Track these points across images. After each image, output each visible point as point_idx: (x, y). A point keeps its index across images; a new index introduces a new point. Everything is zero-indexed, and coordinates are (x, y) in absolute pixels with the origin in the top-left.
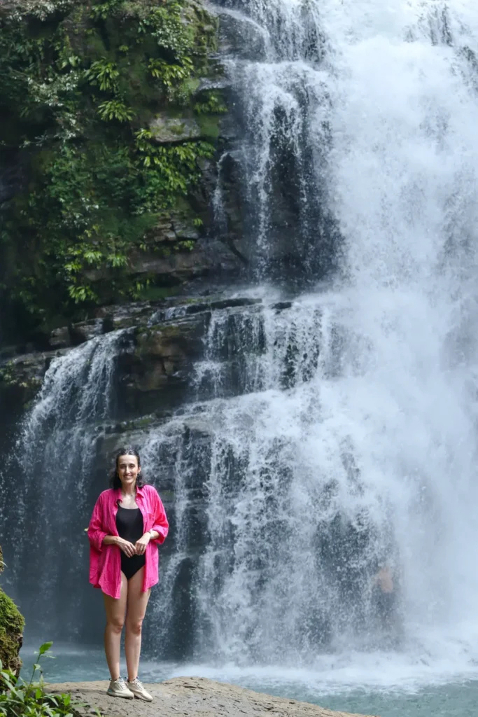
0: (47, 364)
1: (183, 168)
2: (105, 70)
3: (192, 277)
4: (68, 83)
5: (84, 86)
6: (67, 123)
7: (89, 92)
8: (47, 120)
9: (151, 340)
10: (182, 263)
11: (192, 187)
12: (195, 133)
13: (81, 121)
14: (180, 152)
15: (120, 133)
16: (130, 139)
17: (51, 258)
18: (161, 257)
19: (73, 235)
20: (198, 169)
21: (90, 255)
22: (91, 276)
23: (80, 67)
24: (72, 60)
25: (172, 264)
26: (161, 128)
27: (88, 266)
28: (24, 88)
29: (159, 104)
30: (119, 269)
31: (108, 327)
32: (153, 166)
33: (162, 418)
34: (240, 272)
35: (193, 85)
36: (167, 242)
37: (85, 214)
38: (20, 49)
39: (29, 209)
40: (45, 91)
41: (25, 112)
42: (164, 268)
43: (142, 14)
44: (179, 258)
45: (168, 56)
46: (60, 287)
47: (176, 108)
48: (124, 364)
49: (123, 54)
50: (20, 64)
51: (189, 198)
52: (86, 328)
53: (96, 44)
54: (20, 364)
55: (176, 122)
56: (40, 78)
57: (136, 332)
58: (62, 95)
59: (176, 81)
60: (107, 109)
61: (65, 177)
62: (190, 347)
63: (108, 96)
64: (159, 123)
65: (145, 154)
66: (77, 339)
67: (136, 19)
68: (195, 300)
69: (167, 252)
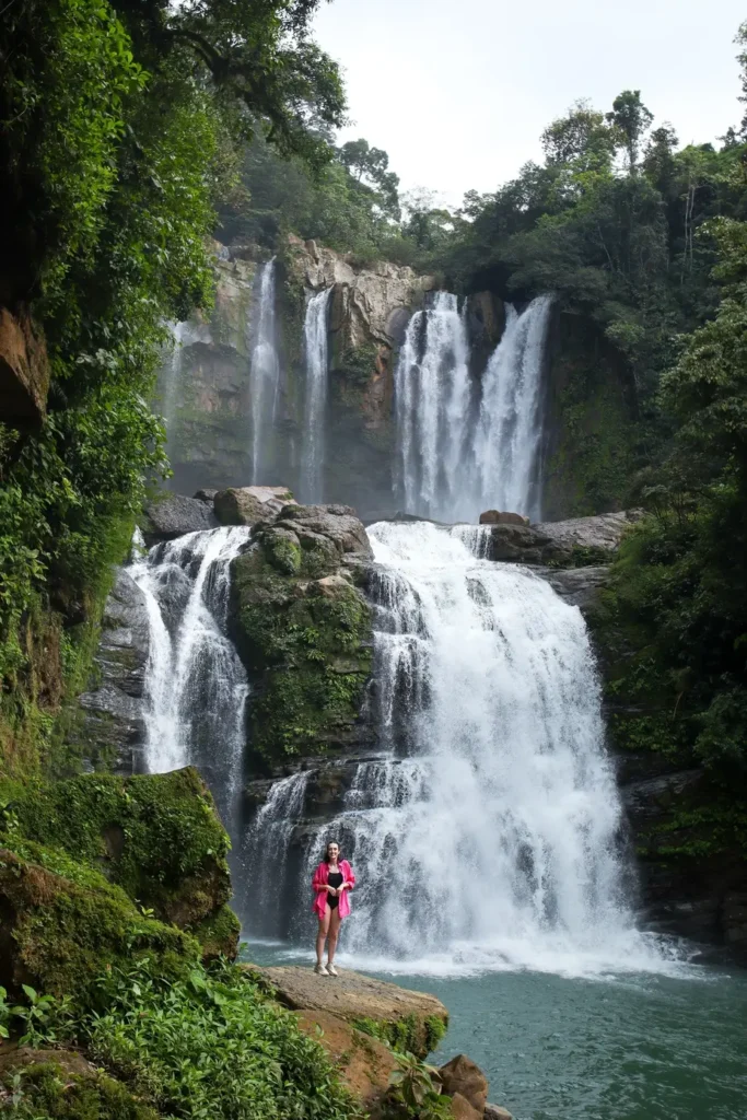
0: (271, 785)
1: (349, 687)
2: (312, 633)
3: (350, 744)
4: (292, 638)
5: (300, 640)
6: (290, 659)
7: (303, 644)
8: (280, 657)
9: (326, 778)
10: (345, 737)
11: (353, 697)
12: (356, 669)
13: (297, 659)
14: (349, 678)
15: (317, 666)
16: (323, 670)
17: (277, 730)
18: (335, 733)
19: (290, 718)
20: (357, 688)
21: (297, 730)
22: (297, 741)
23: (299, 630)
24: (295, 626)
25: (340, 737)
26: (339, 665)
27: (296, 735)
28: (269, 638)
29: (338, 651)
30: (312, 738)
31: (304, 768)
32: (334, 685)
33: (330, 819)
34: (374, 743)
35: (357, 644)
36: (338, 726)
37: (296, 707)
38: (268, 618)
39: (267, 703)
40: (279, 642)
41: (269, 651)
42: (337, 739)
43: (333, 605)
44: (344, 734)
45: (345, 628)
46: (280, 746)
47: (348, 655)
48: (311, 789)
49: (321, 625)
50: (268, 626)
51: (351, 703)
52: (291, 768)
53: (308, 619)
54: (256, 785)
55: (347, 663)
56: (278, 634)
57: (318, 772)
58: (288, 644)
59: (349, 641)
60: (312, 654)
61: (287, 687)
62: (345, 782)
63: (313, 646)
64: (338, 662)
65: (330, 678)
66: (287, 774)
67: (329, 607)
68: (351, 758)
69: (337, 730)
